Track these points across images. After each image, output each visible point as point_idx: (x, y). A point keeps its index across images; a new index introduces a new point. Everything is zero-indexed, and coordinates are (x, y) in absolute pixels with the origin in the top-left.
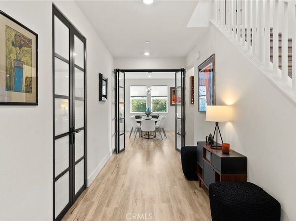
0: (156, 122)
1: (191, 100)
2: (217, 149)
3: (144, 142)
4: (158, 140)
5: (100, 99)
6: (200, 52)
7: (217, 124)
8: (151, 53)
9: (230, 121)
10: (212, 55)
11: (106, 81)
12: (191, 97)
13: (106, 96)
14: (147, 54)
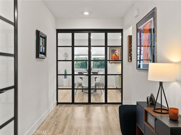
0: (96, 78)
1: (129, 58)
2: (161, 113)
3: (84, 97)
4: (98, 94)
5: (37, 56)
6: (138, 10)
7: (161, 84)
8: (90, 13)
9: (176, 81)
10: (154, 9)
11: (45, 38)
12: (129, 55)
13: (45, 54)
14: (86, 13)
